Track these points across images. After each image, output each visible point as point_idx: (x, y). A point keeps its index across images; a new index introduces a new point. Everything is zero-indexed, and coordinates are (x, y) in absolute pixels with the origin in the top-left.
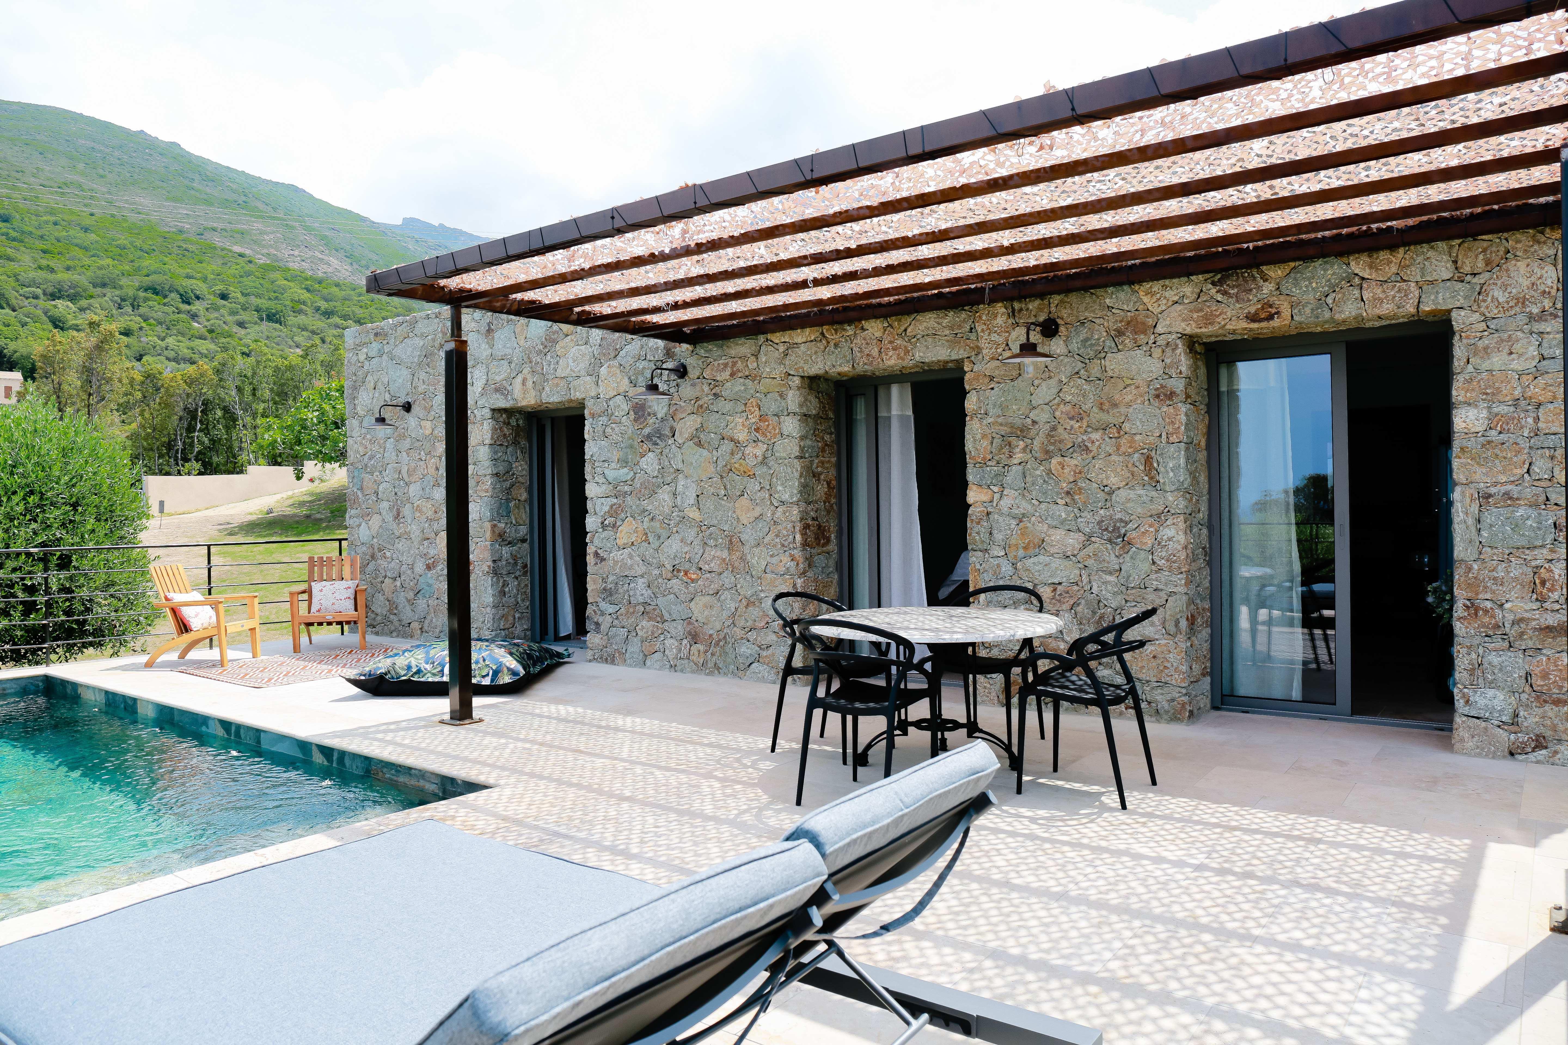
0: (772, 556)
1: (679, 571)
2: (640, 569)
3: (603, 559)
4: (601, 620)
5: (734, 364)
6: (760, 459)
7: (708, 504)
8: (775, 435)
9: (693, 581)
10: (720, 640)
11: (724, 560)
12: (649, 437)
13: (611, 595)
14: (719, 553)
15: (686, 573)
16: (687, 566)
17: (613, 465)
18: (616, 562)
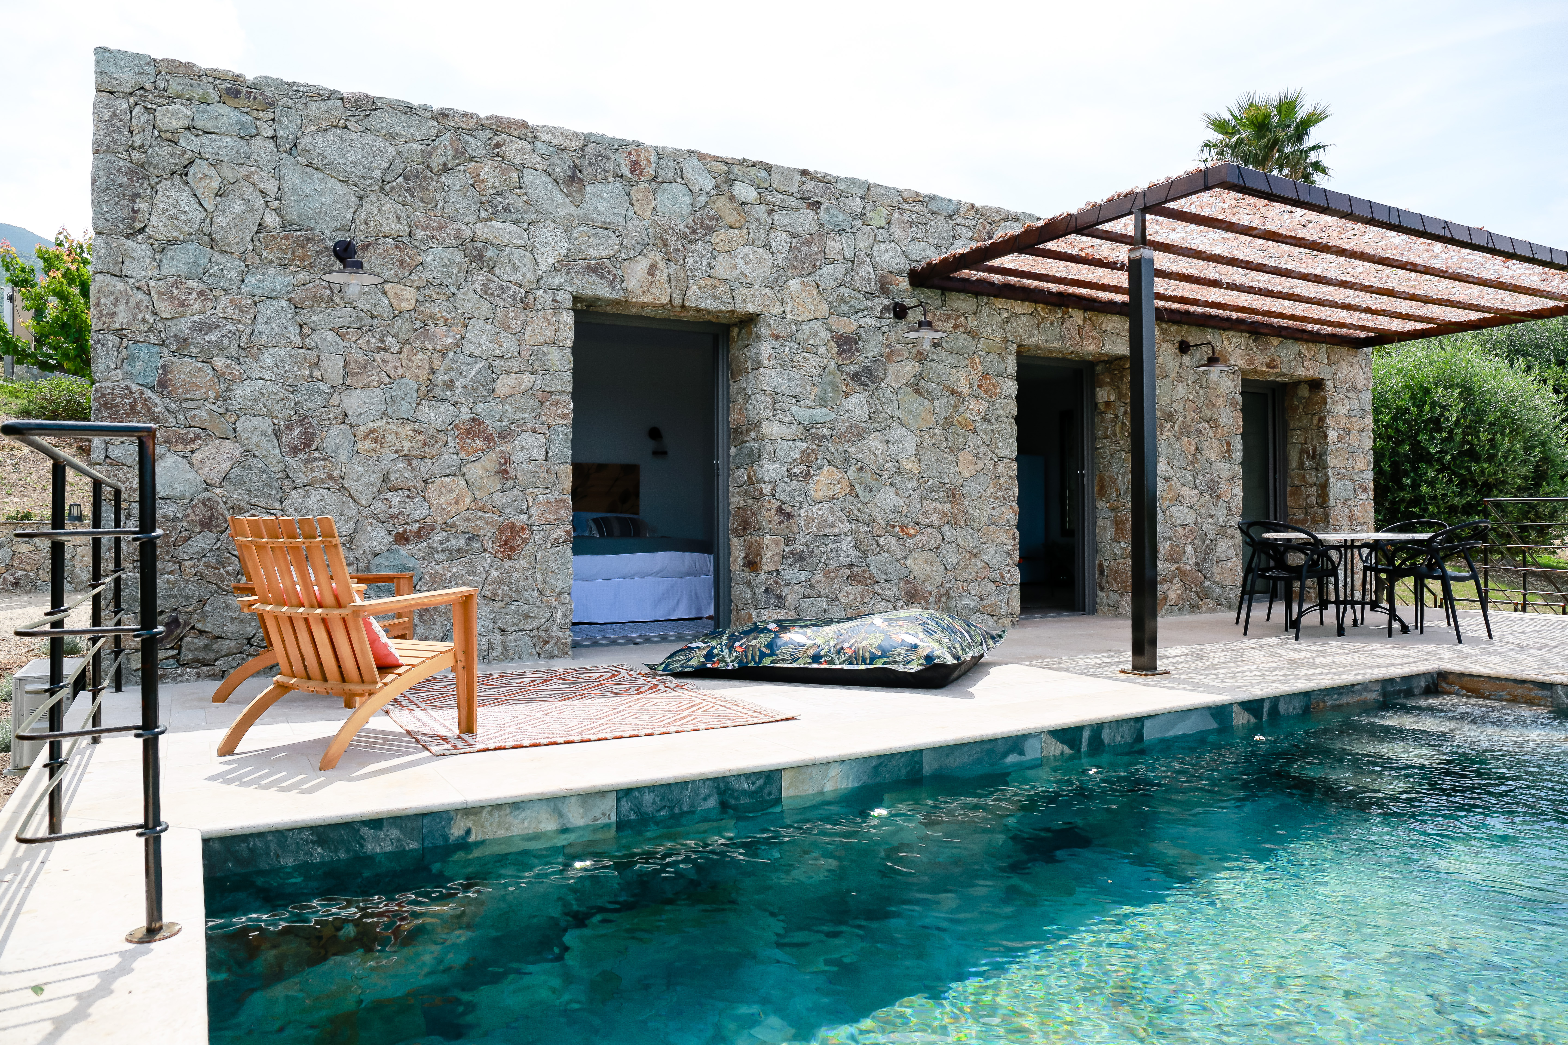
0: (993, 508)
1: (893, 527)
2: (845, 527)
3: (790, 516)
4: (785, 591)
5: (957, 317)
6: (982, 415)
7: (928, 456)
8: (995, 393)
9: (912, 536)
10: (941, 596)
11: (946, 513)
12: (855, 376)
13: (802, 559)
14: (940, 507)
15: (903, 528)
16: (904, 520)
17: (807, 402)
18: (810, 519)
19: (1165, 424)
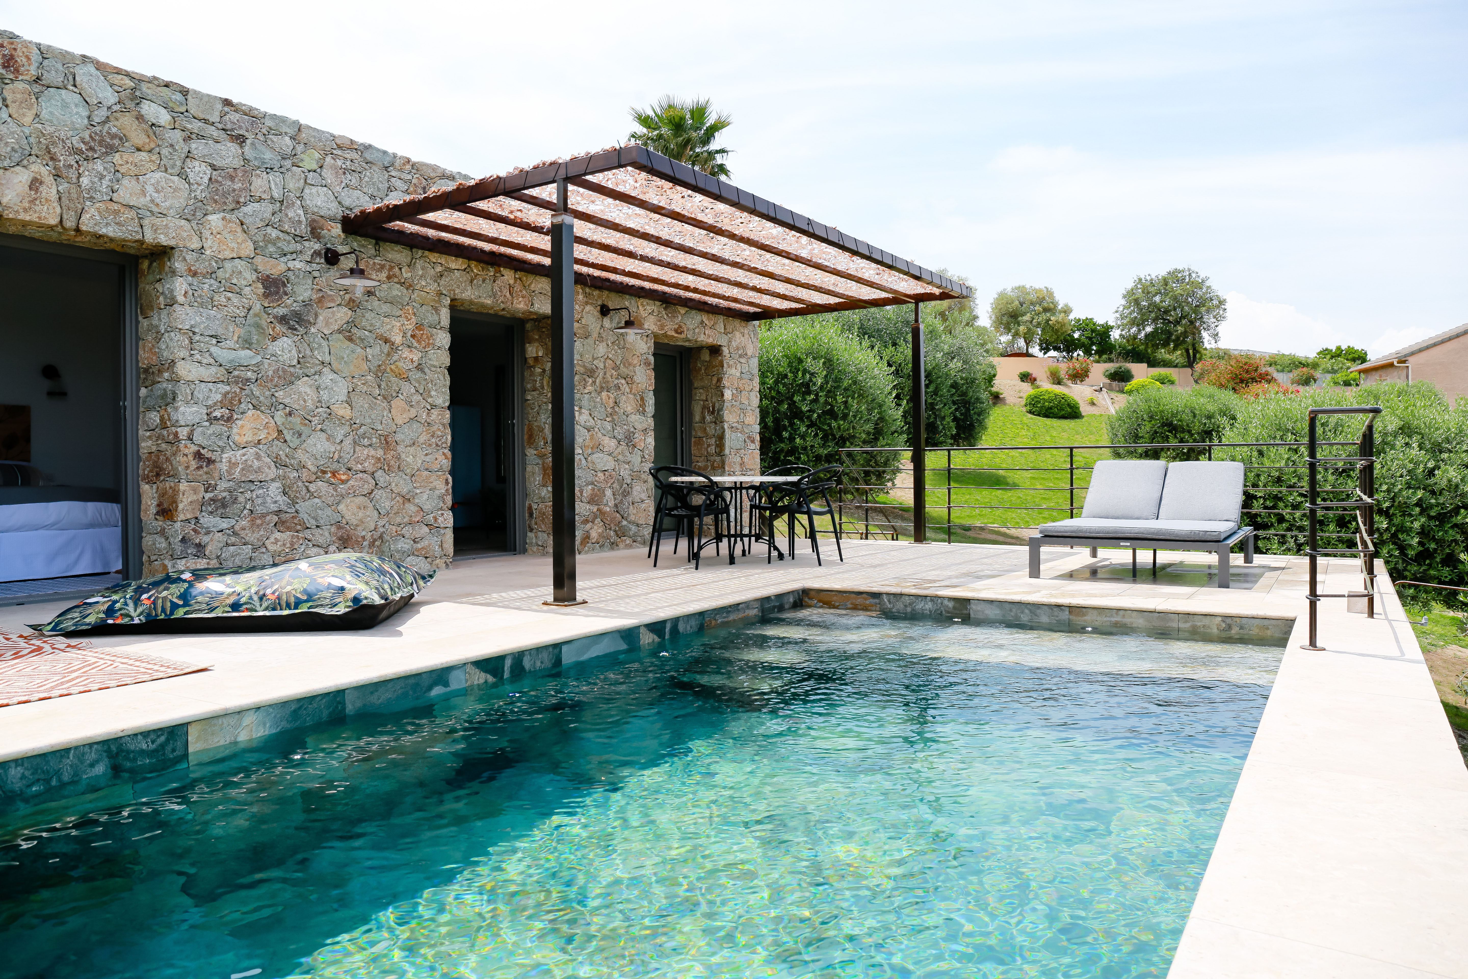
0: (426, 455)
1: (324, 472)
2: (272, 472)
3: (210, 462)
4: (205, 539)
5: (391, 268)
6: (415, 364)
7: (360, 402)
8: (429, 344)
9: (343, 482)
10: (375, 540)
11: (379, 459)
12: (283, 320)
13: (224, 506)
14: (372, 452)
15: (334, 474)
16: (335, 466)
17: (230, 343)
18: (233, 465)
19: (587, 379)
